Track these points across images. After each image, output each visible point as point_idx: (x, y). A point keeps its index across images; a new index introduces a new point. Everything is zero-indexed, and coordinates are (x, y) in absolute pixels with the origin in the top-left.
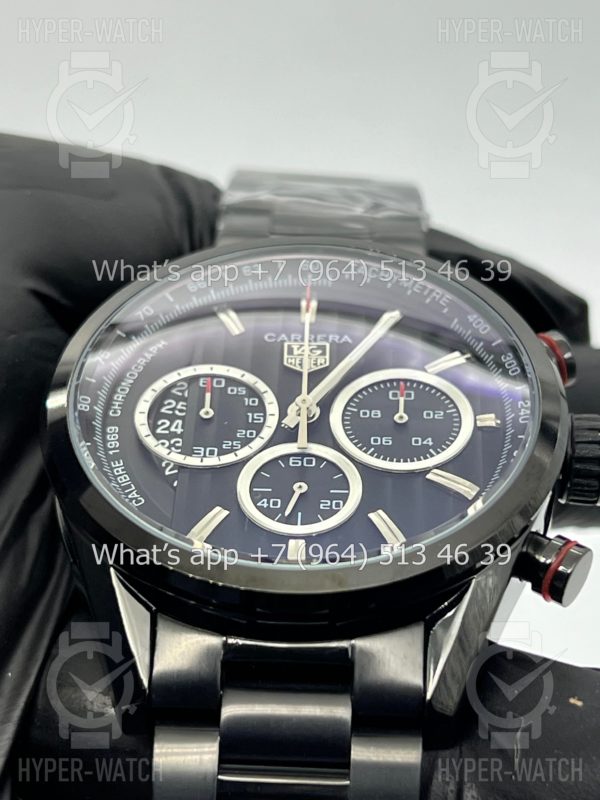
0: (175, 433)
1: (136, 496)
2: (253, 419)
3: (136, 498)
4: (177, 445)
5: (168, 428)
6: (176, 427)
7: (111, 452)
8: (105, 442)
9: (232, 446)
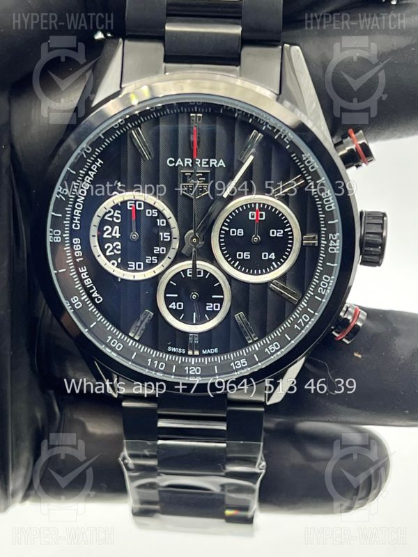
0: (115, 237)
1: (97, 295)
2: (164, 238)
3: (97, 297)
4: (117, 247)
5: (110, 234)
6: (116, 233)
7: (78, 260)
8: (73, 251)
9: (152, 261)
